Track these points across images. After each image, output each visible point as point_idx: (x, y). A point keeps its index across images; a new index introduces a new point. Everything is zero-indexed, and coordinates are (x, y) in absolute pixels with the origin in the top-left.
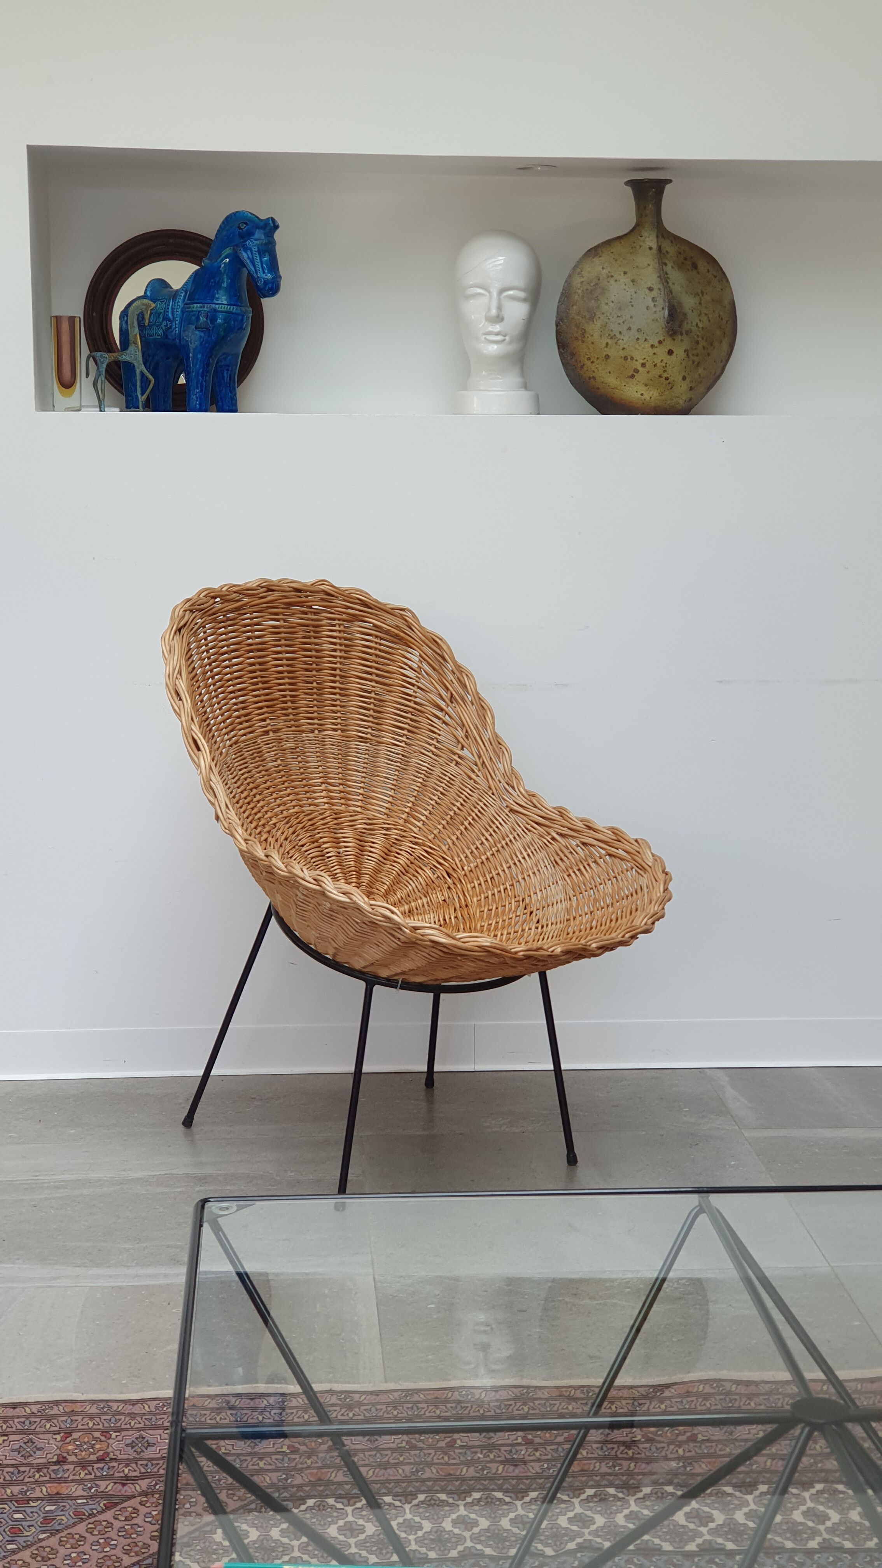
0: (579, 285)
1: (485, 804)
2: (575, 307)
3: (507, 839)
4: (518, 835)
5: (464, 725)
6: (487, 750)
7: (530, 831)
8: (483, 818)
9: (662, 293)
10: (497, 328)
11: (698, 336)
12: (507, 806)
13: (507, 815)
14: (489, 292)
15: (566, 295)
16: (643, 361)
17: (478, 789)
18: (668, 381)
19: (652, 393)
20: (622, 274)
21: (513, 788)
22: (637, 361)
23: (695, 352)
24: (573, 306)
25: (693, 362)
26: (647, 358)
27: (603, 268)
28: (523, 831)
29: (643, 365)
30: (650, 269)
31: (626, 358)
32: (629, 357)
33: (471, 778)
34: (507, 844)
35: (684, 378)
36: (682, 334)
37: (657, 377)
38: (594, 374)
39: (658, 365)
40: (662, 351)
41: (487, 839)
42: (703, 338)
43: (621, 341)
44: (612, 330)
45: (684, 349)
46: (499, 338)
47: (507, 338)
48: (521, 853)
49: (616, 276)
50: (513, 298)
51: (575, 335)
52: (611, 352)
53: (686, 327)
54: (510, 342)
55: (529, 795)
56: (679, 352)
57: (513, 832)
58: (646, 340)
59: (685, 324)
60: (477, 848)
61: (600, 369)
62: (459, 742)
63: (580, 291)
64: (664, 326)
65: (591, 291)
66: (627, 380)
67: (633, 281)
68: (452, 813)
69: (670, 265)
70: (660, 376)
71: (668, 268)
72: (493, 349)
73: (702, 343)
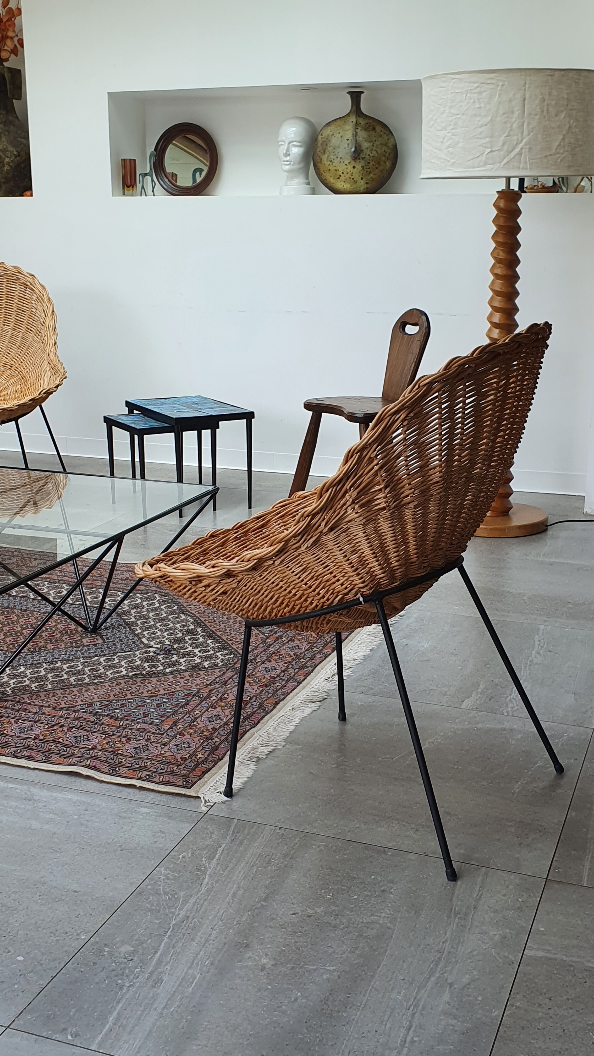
9: (353, 142)
10: (288, 158)
11: (369, 160)
14: (285, 143)
18: (352, 179)
19: (347, 185)
20: (338, 133)
22: (340, 171)
23: (367, 167)
25: (365, 171)
26: (344, 170)
29: (343, 173)
30: (350, 131)
31: (336, 170)
35: (362, 179)
36: (359, 159)
37: (348, 177)
38: (326, 178)
39: (348, 172)
40: (350, 167)
42: (372, 161)
43: (335, 163)
44: (332, 159)
45: (361, 166)
46: (289, 163)
47: (292, 163)
49: (336, 133)
51: (319, 161)
52: (330, 168)
53: (362, 156)
54: (293, 165)
56: (359, 167)
58: (344, 162)
61: (328, 175)
63: (321, 142)
64: (352, 156)
65: (325, 141)
66: (337, 179)
67: (342, 136)
69: (360, 129)
71: (358, 131)
72: (287, 168)
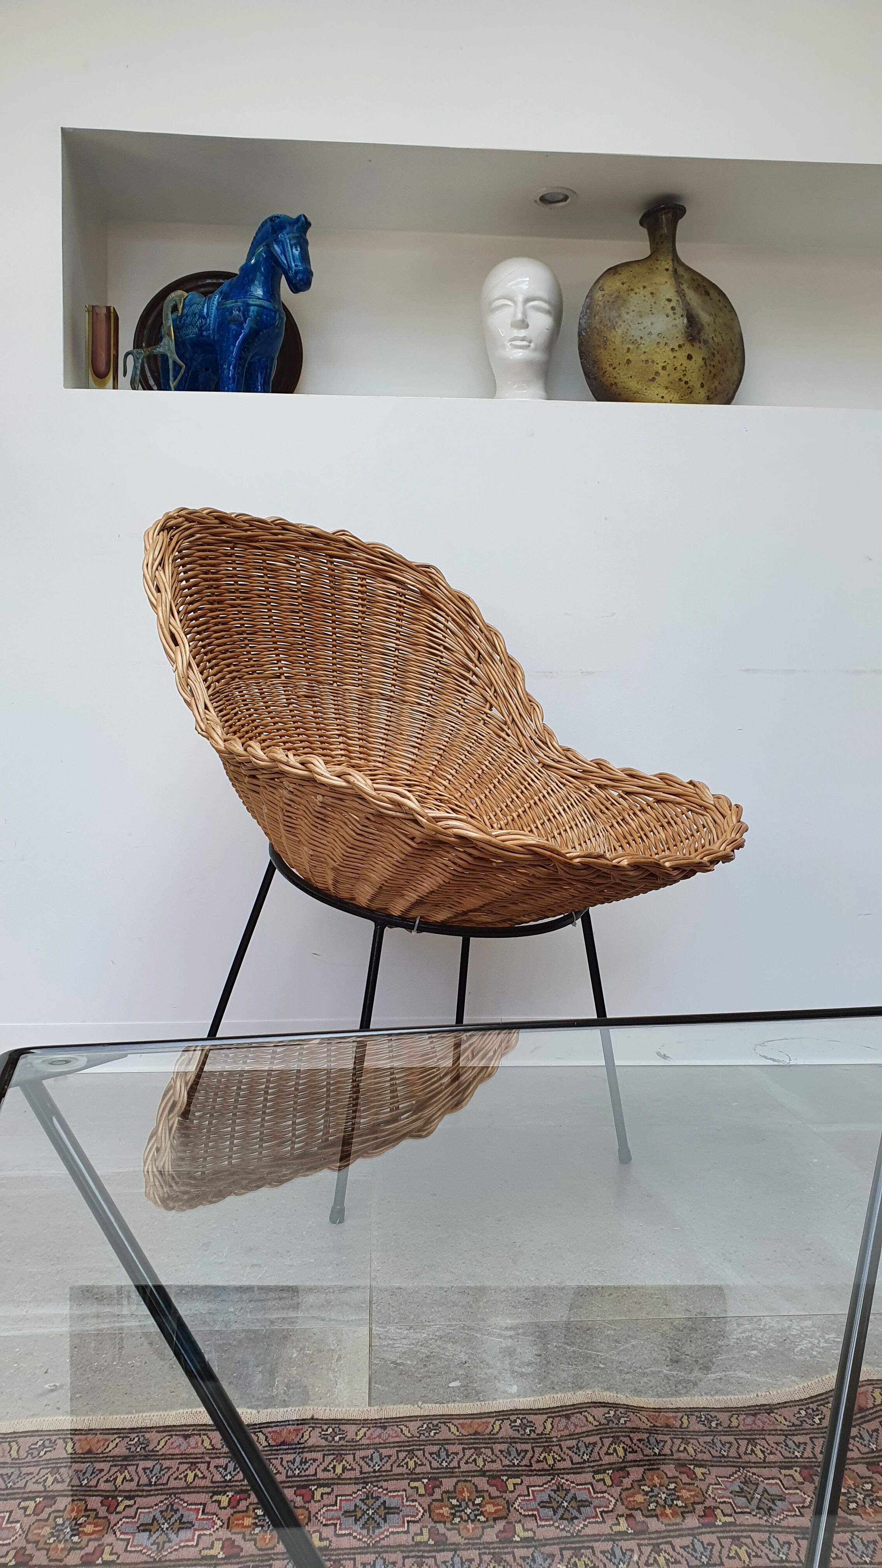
0: (600, 299)
1: (515, 762)
2: (597, 317)
3: (541, 795)
4: (552, 790)
5: (492, 684)
6: (517, 708)
7: (565, 785)
8: (513, 775)
9: (681, 303)
10: (522, 333)
11: (714, 349)
12: (539, 763)
13: (539, 771)
14: (514, 302)
15: (589, 307)
16: (664, 364)
17: (508, 747)
18: (687, 386)
19: (672, 396)
20: (642, 288)
21: (545, 743)
22: (657, 364)
23: (712, 364)
24: (595, 316)
25: (710, 372)
26: (668, 361)
27: (623, 284)
28: (557, 785)
29: (664, 368)
30: (668, 285)
31: (647, 361)
32: (650, 361)
33: (500, 737)
34: (540, 800)
35: (702, 385)
36: (700, 342)
37: (677, 380)
38: (616, 380)
39: (678, 368)
40: (682, 355)
41: (517, 797)
42: (718, 352)
43: (642, 345)
44: (633, 336)
45: (702, 356)
46: (525, 343)
47: (532, 345)
48: (556, 808)
49: (636, 290)
50: (538, 309)
51: (598, 343)
52: (632, 357)
54: (535, 349)
55: (563, 750)
56: (698, 359)
57: (546, 787)
58: (666, 344)
59: (702, 333)
60: (507, 806)
61: (621, 374)
62: (487, 701)
63: (601, 303)
64: (683, 331)
65: (613, 302)
66: (649, 383)
67: (652, 293)
68: (480, 772)
69: (685, 285)
70: (680, 380)
71: (684, 287)
72: (519, 354)
73: (718, 357)
